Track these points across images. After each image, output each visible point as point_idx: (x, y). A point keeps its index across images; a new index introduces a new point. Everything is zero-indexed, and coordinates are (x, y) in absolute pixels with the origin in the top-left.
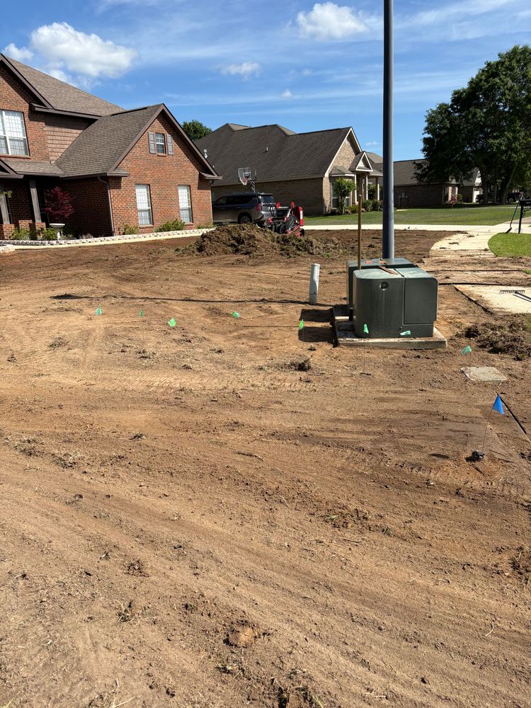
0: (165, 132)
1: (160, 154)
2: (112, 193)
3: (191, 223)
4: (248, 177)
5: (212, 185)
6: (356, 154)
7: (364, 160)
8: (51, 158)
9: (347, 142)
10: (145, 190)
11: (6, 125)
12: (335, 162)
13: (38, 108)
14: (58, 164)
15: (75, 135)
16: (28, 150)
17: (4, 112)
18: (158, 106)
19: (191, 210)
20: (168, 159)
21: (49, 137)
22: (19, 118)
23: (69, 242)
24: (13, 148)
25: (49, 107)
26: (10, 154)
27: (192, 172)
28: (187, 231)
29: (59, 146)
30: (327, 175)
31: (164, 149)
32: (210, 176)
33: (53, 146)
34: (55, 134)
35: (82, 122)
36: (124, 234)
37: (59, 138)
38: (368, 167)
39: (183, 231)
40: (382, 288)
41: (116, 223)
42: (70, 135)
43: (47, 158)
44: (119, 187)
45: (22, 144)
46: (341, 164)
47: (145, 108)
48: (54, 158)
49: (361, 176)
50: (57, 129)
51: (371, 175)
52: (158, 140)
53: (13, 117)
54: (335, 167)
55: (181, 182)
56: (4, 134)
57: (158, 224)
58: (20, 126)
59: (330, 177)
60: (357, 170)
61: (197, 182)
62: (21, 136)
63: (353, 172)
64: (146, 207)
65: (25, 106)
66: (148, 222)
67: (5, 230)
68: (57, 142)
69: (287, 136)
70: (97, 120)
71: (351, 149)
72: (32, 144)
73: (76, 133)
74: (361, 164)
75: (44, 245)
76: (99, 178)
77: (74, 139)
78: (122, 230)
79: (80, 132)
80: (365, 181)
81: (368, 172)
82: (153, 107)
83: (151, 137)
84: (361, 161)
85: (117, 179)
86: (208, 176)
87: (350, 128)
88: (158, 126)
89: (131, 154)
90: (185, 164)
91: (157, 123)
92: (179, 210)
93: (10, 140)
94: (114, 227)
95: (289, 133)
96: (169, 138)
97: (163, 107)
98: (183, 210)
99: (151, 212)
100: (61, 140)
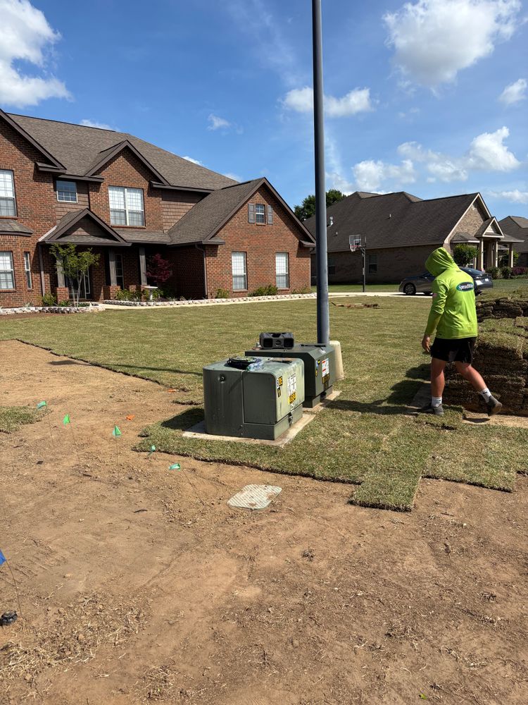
0: (265, 203)
1: (258, 224)
2: (208, 261)
3: (288, 288)
4: (358, 244)
5: (312, 253)
6: (484, 220)
7: (494, 226)
8: (165, 228)
9: (474, 209)
10: (242, 257)
11: (128, 200)
12: (457, 227)
13: (156, 185)
14: (170, 232)
15: (189, 208)
16: (144, 221)
17: (126, 189)
18: (260, 180)
19: (288, 276)
20: (267, 228)
21: (165, 210)
22: (139, 194)
23: (158, 303)
24: (132, 219)
25: (166, 183)
26: (128, 225)
27: (292, 240)
28: (279, 296)
29: (173, 217)
30: (447, 241)
31: (264, 218)
32: (309, 244)
33: (168, 217)
34: (171, 206)
35: (196, 196)
36: (216, 298)
37: (174, 210)
38: (499, 233)
39: (274, 297)
40: (221, 381)
41: (209, 288)
42: (184, 207)
43: (161, 227)
44: (215, 255)
45: (140, 216)
46: (466, 230)
47: (249, 182)
48: (167, 228)
49: (489, 243)
50: (172, 203)
51: (502, 240)
52: (258, 211)
53: (134, 194)
54: (457, 234)
55: (280, 250)
56: (125, 207)
57: (252, 289)
58: (140, 201)
59: (452, 244)
60: (483, 236)
61: (296, 249)
62: (139, 208)
63: (479, 238)
64: (242, 272)
65: (145, 184)
66: (243, 287)
67: (111, 291)
68: (172, 214)
69: (412, 203)
70: (209, 193)
71: (478, 215)
72: (149, 216)
73: (190, 206)
74: (489, 230)
75: (136, 305)
76: (196, 246)
77: (187, 211)
78: (215, 294)
79: (193, 204)
80: (495, 247)
81: (499, 238)
82: (256, 180)
83: (251, 208)
84: (490, 226)
85: (214, 247)
86: (307, 244)
87: (477, 194)
88: (259, 198)
89: (229, 224)
90: (285, 232)
91: (258, 196)
92: (275, 276)
93: (129, 212)
94: (207, 291)
95: (414, 200)
96: (270, 209)
97: (264, 181)
98: (279, 276)
99: (246, 277)
100: (175, 212)
